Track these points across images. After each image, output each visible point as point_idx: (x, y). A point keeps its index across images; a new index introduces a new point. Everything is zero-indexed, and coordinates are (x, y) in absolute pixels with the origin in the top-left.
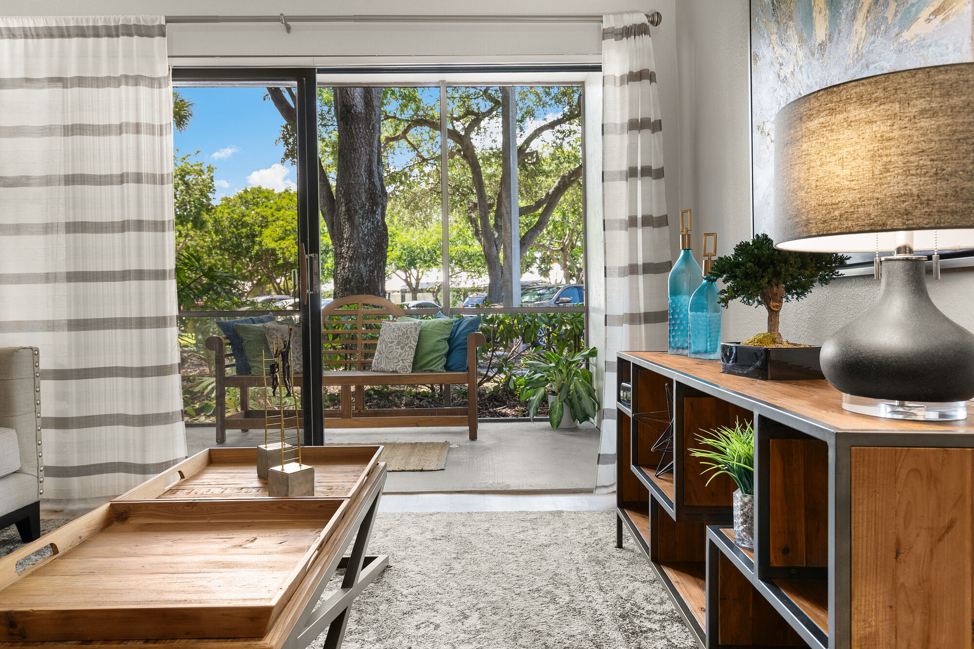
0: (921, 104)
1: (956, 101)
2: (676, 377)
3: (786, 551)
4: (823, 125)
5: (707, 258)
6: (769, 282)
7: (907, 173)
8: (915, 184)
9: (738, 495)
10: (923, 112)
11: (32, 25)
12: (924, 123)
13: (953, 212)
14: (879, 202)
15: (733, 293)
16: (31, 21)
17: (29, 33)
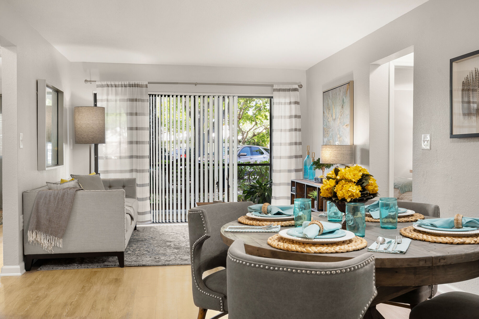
0: (335, 149)
1: (338, 149)
2: (306, 184)
3: (321, 207)
4: (325, 149)
5: (313, 158)
6: (322, 166)
7: (333, 157)
8: (334, 158)
9: (315, 201)
10: (335, 150)
11: (118, 84)
12: (335, 151)
13: (338, 162)
14: (330, 160)
15: (317, 168)
16: (117, 83)
17: (116, 86)
